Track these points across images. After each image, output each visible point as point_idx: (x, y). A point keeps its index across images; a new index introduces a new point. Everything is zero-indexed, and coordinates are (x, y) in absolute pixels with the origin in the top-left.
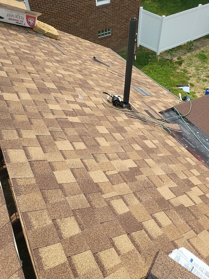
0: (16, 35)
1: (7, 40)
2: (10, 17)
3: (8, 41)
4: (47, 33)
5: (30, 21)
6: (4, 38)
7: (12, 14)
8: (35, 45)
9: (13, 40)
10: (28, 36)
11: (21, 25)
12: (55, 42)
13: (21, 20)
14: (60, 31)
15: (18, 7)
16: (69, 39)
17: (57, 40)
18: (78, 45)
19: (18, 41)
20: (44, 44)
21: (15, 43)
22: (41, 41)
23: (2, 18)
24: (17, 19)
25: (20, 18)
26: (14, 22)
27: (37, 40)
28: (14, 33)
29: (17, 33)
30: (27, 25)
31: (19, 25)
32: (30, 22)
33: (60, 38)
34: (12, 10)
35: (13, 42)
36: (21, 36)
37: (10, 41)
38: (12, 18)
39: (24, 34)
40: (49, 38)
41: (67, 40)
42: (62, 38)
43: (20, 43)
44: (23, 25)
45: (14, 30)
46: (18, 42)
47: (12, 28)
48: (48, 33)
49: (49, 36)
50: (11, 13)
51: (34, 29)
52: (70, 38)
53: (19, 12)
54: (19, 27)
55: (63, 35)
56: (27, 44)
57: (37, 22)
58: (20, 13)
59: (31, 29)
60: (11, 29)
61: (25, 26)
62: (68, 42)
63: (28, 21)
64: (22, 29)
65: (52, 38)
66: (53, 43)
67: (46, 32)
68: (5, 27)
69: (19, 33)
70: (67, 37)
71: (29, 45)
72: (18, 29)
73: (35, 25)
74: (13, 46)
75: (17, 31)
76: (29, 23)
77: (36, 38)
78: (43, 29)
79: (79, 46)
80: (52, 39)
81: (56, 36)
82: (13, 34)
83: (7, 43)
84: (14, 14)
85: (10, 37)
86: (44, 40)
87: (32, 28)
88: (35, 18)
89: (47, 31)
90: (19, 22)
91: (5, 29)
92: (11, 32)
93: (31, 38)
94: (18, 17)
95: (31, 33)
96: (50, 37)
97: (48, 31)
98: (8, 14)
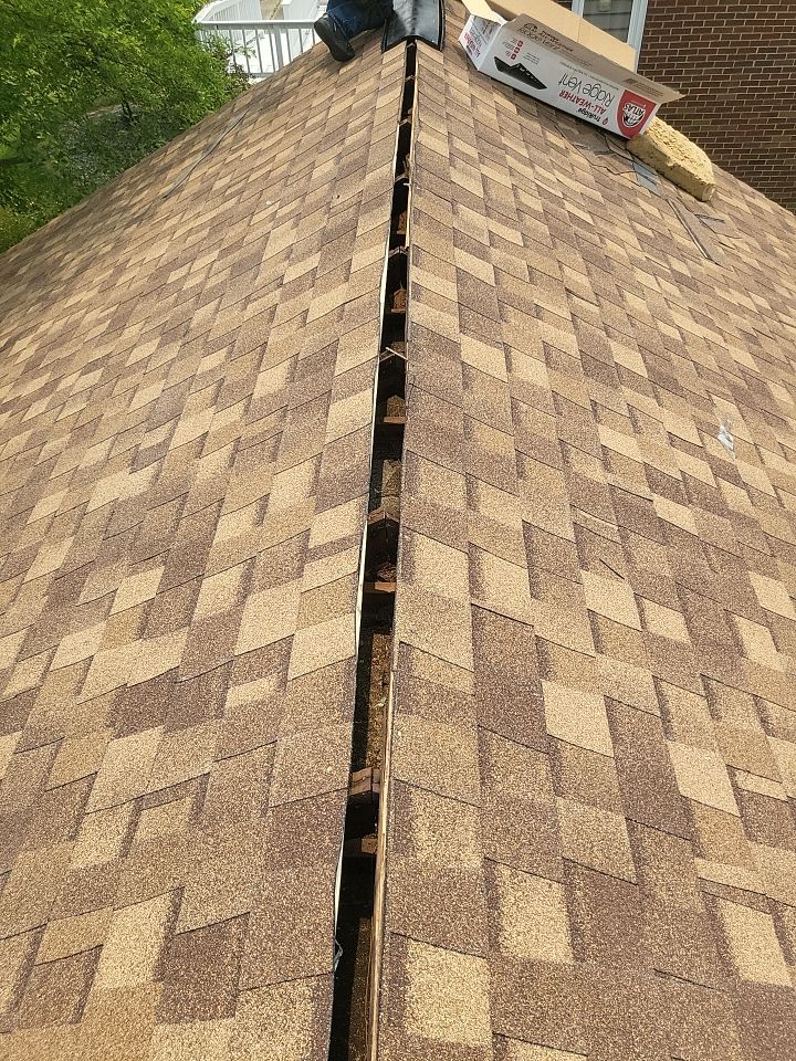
0: (565, 152)
1: (531, 163)
2: (568, 89)
4: (671, 168)
5: (630, 113)
6: (524, 153)
7: (580, 77)
8: (617, 201)
9: (551, 167)
10: (603, 163)
11: (592, 120)
12: (690, 205)
13: (600, 103)
14: (721, 172)
15: (610, 58)
16: (747, 209)
17: (700, 200)
18: (772, 239)
19: (564, 172)
20: (649, 202)
21: (552, 177)
22: (641, 189)
23: (540, 86)
24: (587, 98)
25: (602, 95)
26: (573, 109)
27: (630, 185)
28: (562, 143)
29: (569, 145)
30: (613, 126)
31: (588, 119)
32: (627, 118)
33: (715, 196)
34: (584, 64)
35: (547, 175)
36: (578, 158)
37: (537, 168)
38: (574, 93)
39: (591, 153)
40: (672, 188)
41: (738, 209)
42: (721, 196)
43: (567, 181)
44: (600, 124)
45: (564, 134)
46: (561, 177)
47: (561, 125)
48: (676, 168)
49: (678, 179)
50: (577, 75)
51: (633, 145)
52: (749, 204)
53: (606, 77)
54: (585, 128)
55: (729, 188)
56: (589, 191)
57: (654, 119)
58: (609, 82)
59: (623, 144)
60: (557, 129)
61: (604, 126)
62: (739, 216)
63: (621, 112)
64: (591, 136)
65: (685, 190)
66: (682, 209)
67: (670, 165)
68: (539, 117)
69: (576, 147)
70: (742, 199)
71: (597, 195)
72: (577, 133)
73: (642, 132)
74: (544, 186)
75: (571, 138)
76: (622, 118)
77: (628, 178)
78: (665, 149)
79: (777, 241)
80: (681, 193)
81: (703, 183)
82: (556, 148)
83: (528, 171)
84: (587, 78)
85: (543, 156)
86: (654, 189)
87: (625, 140)
88: (651, 106)
89: (675, 159)
90: (591, 110)
91: (537, 126)
92: (553, 138)
93: (610, 174)
94: (594, 92)
95: (616, 156)
96: (676, 185)
97: (680, 163)
98: (566, 76)
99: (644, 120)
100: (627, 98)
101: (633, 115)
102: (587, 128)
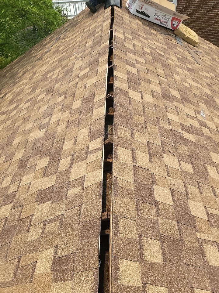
0: (156, 35)
1: (147, 39)
2: (156, 17)
3: (147, 40)
4: (186, 38)
5: (174, 23)
6: (145, 36)
7: (160, 14)
8: (171, 48)
9: (152, 40)
10: (167, 38)
11: (164, 26)
12: (192, 48)
13: (166, 21)
14: (200, 38)
16: (208, 48)
17: (195, 47)
18: (215, 56)
19: (156, 41)
20: (180, 48)
21: (153, 43)
22: (178, 44)
23: (149, 17)
24: (162, 19)
25: (166, 18)
26: (158, 23)
27: (175, 43)
28: (155, 32)
29: (157, 33)
30: (170, 27)
31: (162, 25)
32: (174, 24)
33: (199, 45)
35: (151, 42)
36: (160, 37)
37: (149, 40)
38: (158, 18)
39: (164, 35)
40: (187, 44)
41: (205, 48)
42: (200, 45)
43: (157, 44)
44: (166, 26)
45: (156, 30)
46: (155, 43)
47: (155, 27)
48: (188, 38)
49: (188, 41)
50: (159, 13)
51: (175, 32)
52: (209, 47)
55: (202, 42)
56: (163, 46)
57: (181, 24)
58: (168, 14)
59: (173, 32)
60: (154, 28)
61: (167, 27)
62: (206, 50)
63: (172, 23)
64: (163, 30)
65: (190, 44)
66: (189, 49)
67: (186, 37)
68: (149, 25)
69: (159, 33)
70: (206, 45)
71: (166, 47)
72: (159, 29)
73: (178, 28)
74: (150, 45)
75: (158, 31)
76: (172, 24)
77: (174, 41)
78: (184, 33)
79: (216, 57)
80: (189, 45)
81: (195, 42)
82: (154, 34)
83: (146, 41)
84: (162, 14)
85: (150, 37)
86: (181, 44)
87: (173, 31)
88: (180, 21)
89: (187, 35)
90: (163, 23)
91: (148, 28)
92: (153, 31)
93: (169, 41)
94: (164, 18)
95: (171, 35)
96: (188, 43)
97: (189, 36)
98: (156, 14)
99: (178, 25)
100: (173, 19)
101: (175, 23)
102: (162, 28)
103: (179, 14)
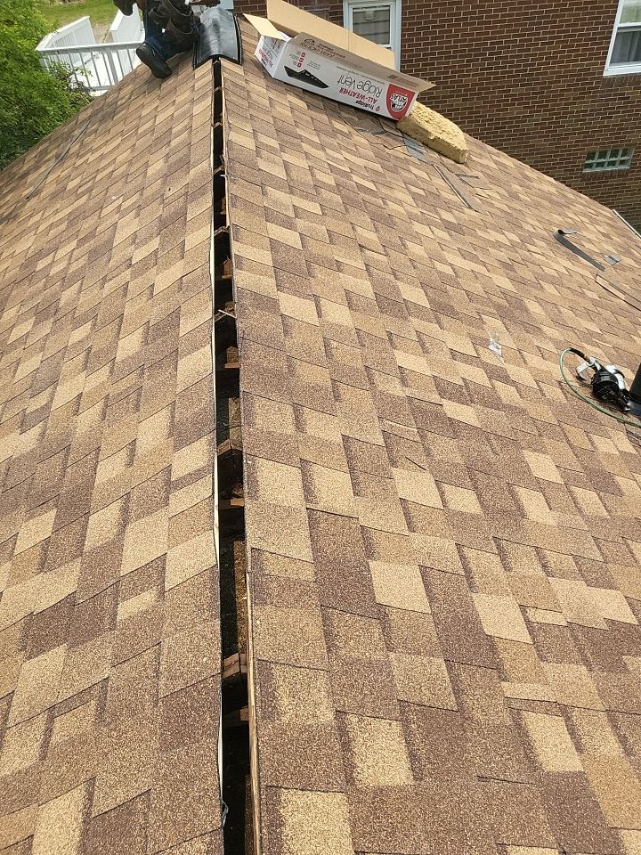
0: (348, 136)
1: (322, 147)
2: (345, 87)
3: (325, 150)
4: (433, 140)
5: (396, 101)
6: (316, 139)
7: (354, 77)
8: (394, 170)
9: (339, 148)
10: (379, 141)
11: (368, 109)
12: (450, 167)
13: (371, 95)
14: (471, 139)
15: (374, 61)
16: (494, 166)
17: (458, 163)
18: (516, 187)
19: (349, 151)
20: (420, 169)
21: (340, 156)
22: (412, 159)
23: (324, 86)
24: (361, 92)
25: (372, 89)
26: (351, 101)
27: (402, 156)
28: (345, 128)
29: (352, 130)
30: (384, 112)
31: (364, 108)
32: (394, 105)
33: (469, 158)
34: (356, 67)
35: (336, 155)
36: (360, 139)
37: (328, 151)
38: (351, 89)
39: (370, 134)
40: (436, 155)
41: (488, 167)
42: (474, 158)
43: (353, 159)
44: (374, 111)
45: (346, 121)
46: (348, 156)
47: (343, 114)
48: (436, 139)
49: (438, 149)
50: (351, 75)
51: (401, 125)
52: (496, 163)
53: (374, 75)
54: (362, 115)
55: (479, 151)
56: (371, 165)
57: (415, 104)
58: (375, 78)
59: (393, 125)
60: (340, 118)
61: (377, 113)
62: (489, 172)
63: (389, 101)
64: (368, 122)
65: (446, 156)
66: (445, 171)
67: (432, 138)
68: (325, 110)
69: (358, 130)
70: (490, 159)
71: (378, 167)
72: (357, 119)
73: (407, 115)
74: (334, 164)
75: (353, 124)
76: (390, 105)
77: (400, 151)
78: (426, 126)
79: (520, 188)
80: (443, 158)
81: (458, 150)
82: (342, 133)
83: (320, 154)
84: (359, 78)
85: (331, 140)
86: (421, 157)
87: (395, 122)
88: (411, 95)
89: (434, 133)
90: (366, 101)
91: (325, 117)
92: (338, 125)
93: (386, 149)
94: (366, 87)
95: (389, 135)
96: (438, 152)
97: (439, 136)
98: (342, 77)
99: (407, 105)
100: (392, 90)
101: (398, 103)
102: (364, 115)
103: (406, 76)
